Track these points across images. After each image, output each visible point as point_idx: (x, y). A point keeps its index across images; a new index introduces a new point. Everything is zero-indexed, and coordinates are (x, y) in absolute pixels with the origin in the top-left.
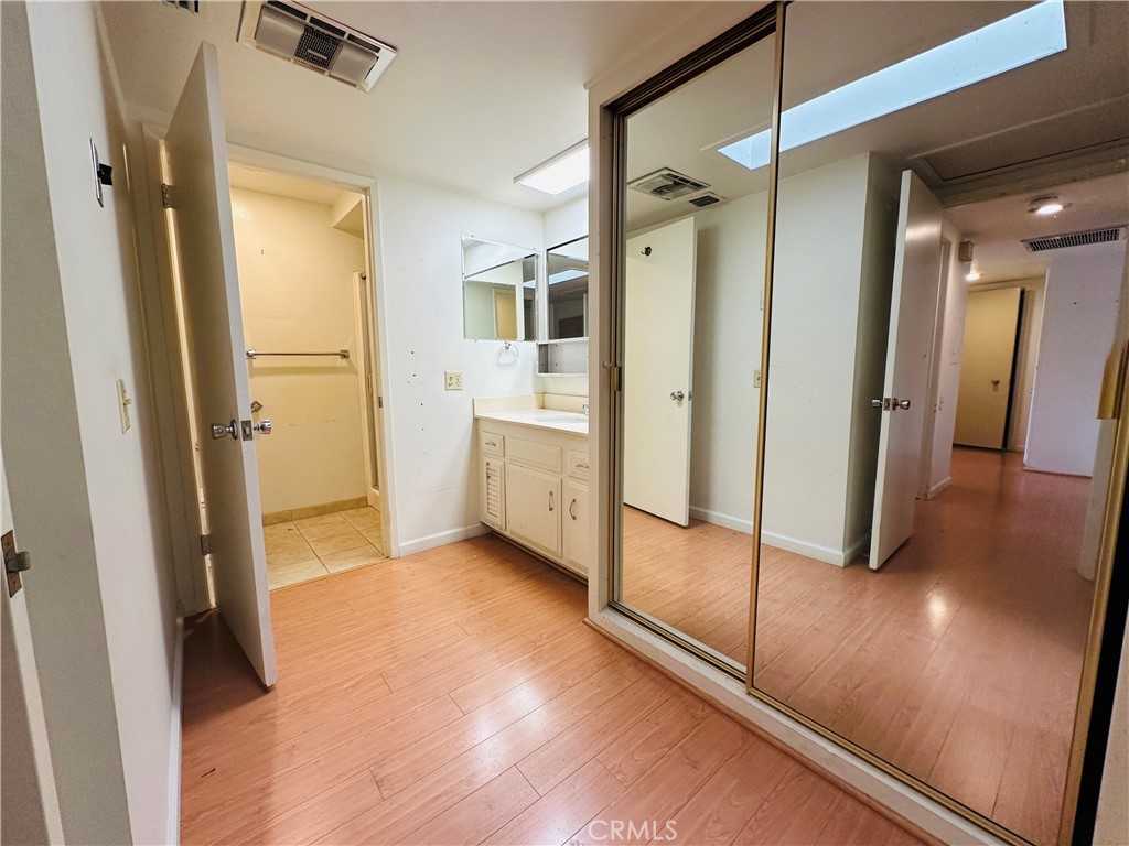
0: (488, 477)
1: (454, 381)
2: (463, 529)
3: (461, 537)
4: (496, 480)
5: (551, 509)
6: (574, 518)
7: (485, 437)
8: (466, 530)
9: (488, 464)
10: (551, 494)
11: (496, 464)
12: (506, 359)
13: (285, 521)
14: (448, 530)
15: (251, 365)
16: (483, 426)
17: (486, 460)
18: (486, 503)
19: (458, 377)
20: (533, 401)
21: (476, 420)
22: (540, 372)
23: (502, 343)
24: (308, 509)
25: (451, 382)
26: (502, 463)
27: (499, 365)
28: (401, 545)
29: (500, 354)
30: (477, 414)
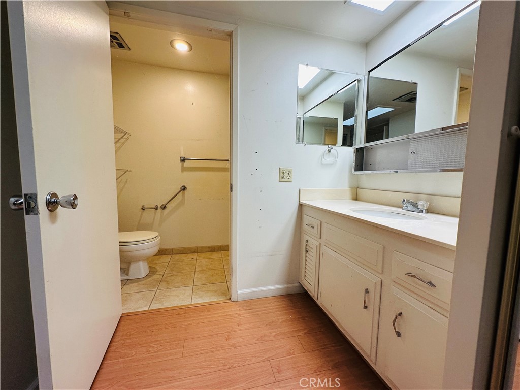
0: (307, 251)
1: (286, 175)
2: (285, 286)
3: (283, 292)
4: (312, 255)
5: (365, 307)
6: (399, 334)
7: (306, 220)
8: (288, 288)
9: (307, 241)
10: (367, 291)
11: (314, 243)
12: (328, 159)
13: (193, 253)
14: (273, 287)
15: (183, 165)
16: (305, 210)
17: (306, 237)
18: (303, 272)
19: (289, 172)
20: (348, 194)
21: (301, 206)
22: (355, 171)
23: (326, 148)
24: (205, 248)
25: (284, 176)
26: (318, 244)
27: (322, 164)
28: (240, 292)
29: (323, 156)
30: (302, 201)
